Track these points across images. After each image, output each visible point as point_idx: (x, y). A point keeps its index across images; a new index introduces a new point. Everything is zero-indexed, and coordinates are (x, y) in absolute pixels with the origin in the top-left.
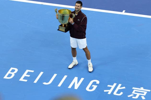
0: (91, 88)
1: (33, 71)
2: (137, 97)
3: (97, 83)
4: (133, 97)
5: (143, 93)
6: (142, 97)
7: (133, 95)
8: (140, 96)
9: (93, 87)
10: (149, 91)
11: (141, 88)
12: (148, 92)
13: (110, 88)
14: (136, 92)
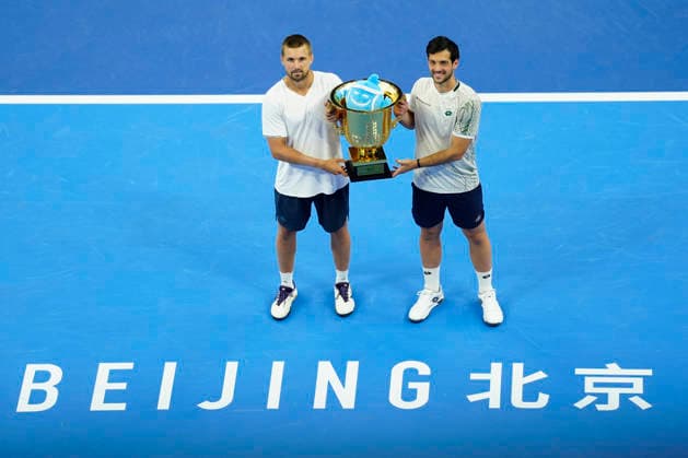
0: (409, 395)
1: (129, 366)
2: (613, 404)
3: (420, 373)
4: (600, 407)
5: (631, 385)
6: (631, 399)
7: (595, 398)
8: (624, 398)
9: (415, 391)
10: (649, 372)
11: (608, 365)
12: (645, 378)
13: (484, 386)
14: (596, 385)
